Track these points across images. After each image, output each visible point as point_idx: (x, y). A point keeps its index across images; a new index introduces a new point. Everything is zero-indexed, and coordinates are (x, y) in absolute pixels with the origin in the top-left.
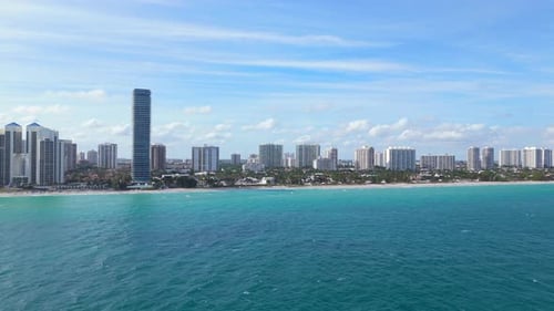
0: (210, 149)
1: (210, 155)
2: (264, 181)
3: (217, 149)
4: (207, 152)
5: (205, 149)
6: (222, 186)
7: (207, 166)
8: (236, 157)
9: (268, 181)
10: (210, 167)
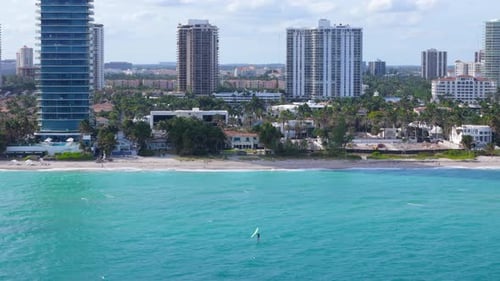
0: (337, 33)
1: (336, 52)
2: (455, 141)
3: (358, 33)
4: (328, 43)
5: (320, 33)
6: (316, 154)
7: (328, 82)
8: (434, 60)
9: (467, 140)
10: (337, 86)
